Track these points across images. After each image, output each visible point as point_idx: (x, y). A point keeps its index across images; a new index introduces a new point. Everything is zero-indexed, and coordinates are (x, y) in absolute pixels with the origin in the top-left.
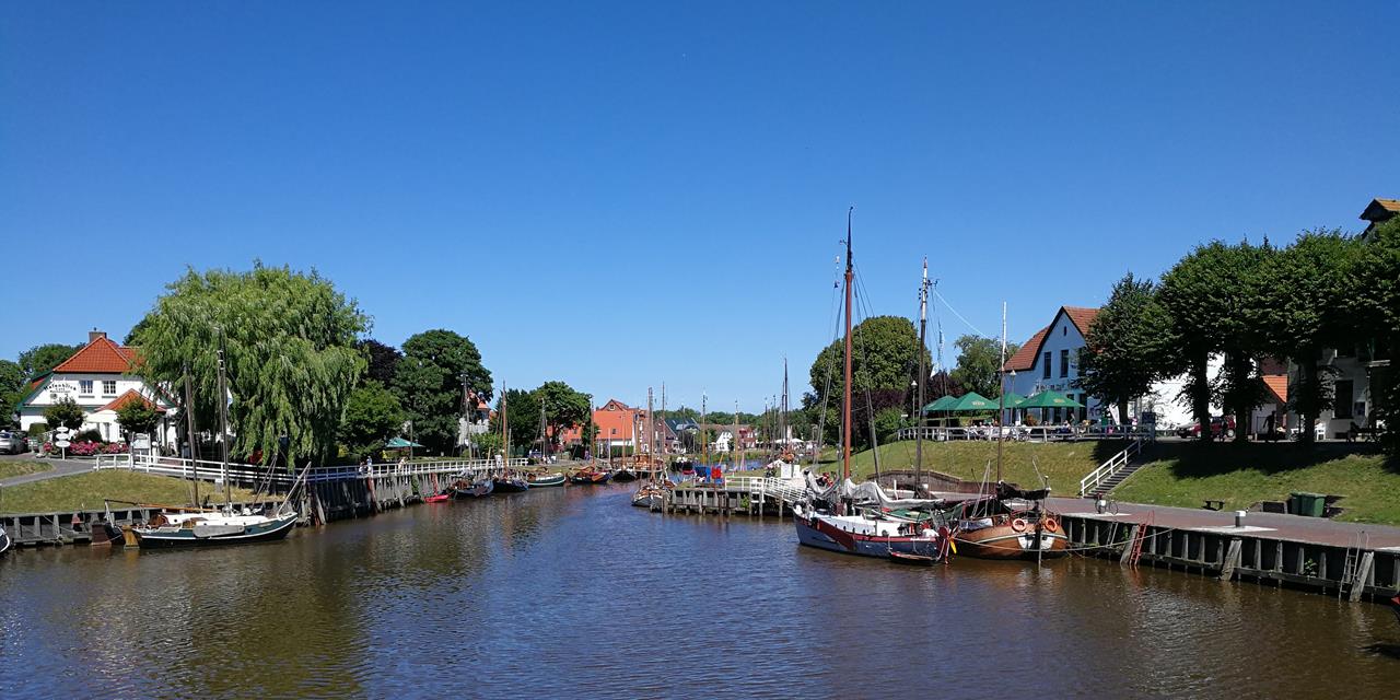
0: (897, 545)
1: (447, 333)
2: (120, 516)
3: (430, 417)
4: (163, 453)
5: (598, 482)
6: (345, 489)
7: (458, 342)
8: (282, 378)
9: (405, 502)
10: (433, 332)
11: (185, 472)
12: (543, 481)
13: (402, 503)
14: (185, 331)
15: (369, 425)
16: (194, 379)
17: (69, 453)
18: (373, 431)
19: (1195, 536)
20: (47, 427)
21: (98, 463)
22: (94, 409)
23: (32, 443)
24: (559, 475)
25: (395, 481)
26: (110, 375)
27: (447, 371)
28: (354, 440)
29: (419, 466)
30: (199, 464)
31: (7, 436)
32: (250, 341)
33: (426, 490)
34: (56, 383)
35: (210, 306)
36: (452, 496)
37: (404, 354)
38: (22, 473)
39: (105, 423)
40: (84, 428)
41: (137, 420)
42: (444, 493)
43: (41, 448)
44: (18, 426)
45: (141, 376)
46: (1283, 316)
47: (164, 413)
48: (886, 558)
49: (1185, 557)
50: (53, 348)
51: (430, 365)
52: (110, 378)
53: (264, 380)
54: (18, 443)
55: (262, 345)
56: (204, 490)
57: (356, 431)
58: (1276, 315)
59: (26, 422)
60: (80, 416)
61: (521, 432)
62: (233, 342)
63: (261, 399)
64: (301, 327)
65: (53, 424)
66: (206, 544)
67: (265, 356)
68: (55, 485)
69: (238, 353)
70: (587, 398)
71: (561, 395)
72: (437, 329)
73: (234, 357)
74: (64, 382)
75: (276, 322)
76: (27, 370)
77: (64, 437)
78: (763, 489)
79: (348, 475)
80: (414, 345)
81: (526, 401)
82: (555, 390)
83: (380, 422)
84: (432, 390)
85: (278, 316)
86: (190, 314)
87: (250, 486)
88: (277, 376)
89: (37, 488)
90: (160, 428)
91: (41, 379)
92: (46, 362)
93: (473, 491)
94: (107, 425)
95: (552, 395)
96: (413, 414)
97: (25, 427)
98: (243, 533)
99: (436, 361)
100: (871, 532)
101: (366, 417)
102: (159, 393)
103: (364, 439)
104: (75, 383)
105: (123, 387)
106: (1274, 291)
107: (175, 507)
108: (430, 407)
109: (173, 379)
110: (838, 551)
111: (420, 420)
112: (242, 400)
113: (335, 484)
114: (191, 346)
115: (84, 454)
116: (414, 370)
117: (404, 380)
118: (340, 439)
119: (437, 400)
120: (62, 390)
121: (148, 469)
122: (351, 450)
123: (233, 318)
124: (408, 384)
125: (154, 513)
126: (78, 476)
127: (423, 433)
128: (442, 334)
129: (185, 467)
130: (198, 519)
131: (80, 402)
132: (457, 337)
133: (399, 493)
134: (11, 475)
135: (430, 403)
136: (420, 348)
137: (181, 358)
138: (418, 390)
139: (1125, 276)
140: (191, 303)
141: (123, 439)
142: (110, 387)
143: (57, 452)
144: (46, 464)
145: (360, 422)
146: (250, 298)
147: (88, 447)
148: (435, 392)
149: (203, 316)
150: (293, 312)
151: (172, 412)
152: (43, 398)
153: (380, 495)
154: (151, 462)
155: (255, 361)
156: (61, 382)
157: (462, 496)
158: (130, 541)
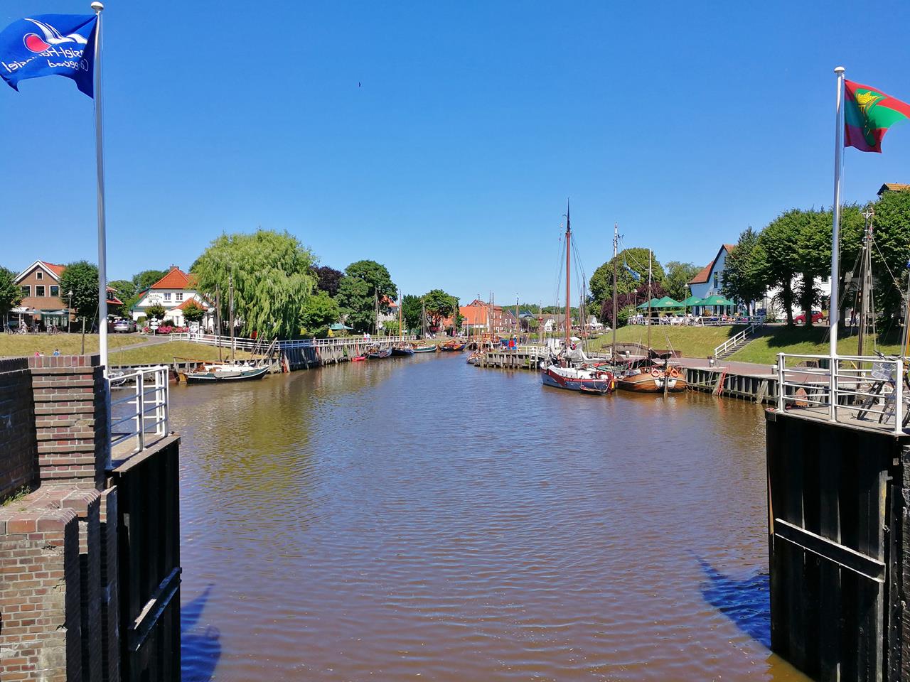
0: (586, 383)
1: (371, 262)
2: (182, 366)
3: (360, 312)
4: (206, 333)
5: (457, 350)
6: (303, 353)
7: (377, 268)
8: (268, 292)
9: (338, 361)
10: (363, 261)
11: (216, 343)
12: (422, 349)
13: (336, 361)
14: (218, 267)
15: (319, 316)
16: (222, 292)
17: (157, 332)
18: (322, 320)
19: (747, 379)
20: (146, 319)
21: (172, 338)
22: (170, 308)
23: (138, 327)
24: (433, 345)
25: (333, 348)
26: (179, 289)
27: (371, 285)
28: (311, 325)
29: (348, 340)
30: (222, 338)
31: (126, 323)
32: (252, 271)
33: (352, 354)
34: (152, 294)
35: (231, 253)
36: (367, 358)
37: (346, 275)
38: (133, 343)
39: (176, 316)
40: (165, 319)
41: (193, 315)
42: (362, 356)
43: (143, 330)
44: (131, 318)
45: (193, 289)
46: (819, 254)
47: (207, 310)
48: (578, 390)
49: (743, 391)
50: (152, 272)
51: (360, 281)
52: (180, 291)
53: (258, 293)
54: (132, 327)
55: (258, 274)
56: (225, 352)
57: (312, 320)
58: (814, 253)
59: (136, 316)
60: (163, 312)
61: (413, 320)
62: (242, 273)
63: (257, 303)
64: (279, 263)
65: (150, 317)
66: (220, 381)
67: (259, 280)
68: (149, 350)
69: (245, 278)
70: (457, 299)
71: (440, 298)
72: (365, 260)
73: (243, 280)
74: (156, 294)
75: (265, 261)
76: (137, 285)
77: (155, 323)
78: (537, 353)
79: (304, 345)
80: (352, 270)
81: (416, 302)
82: (437, 295)
83: (326, 315)
84: (361, 296)
85: (266, 258)
86: (221, 258)
87: (250, 350)
88: (265, 290)
89: (140, 351)
90: (205, 319)
91: (144, 292)
92: (147, 280)
93: (379, 355)
94: (178, 317)
95: (435, 297)
96: (350, 310)
97: (135, 318)
98: (240, 376)
99: (365, 279)
100: (574, 376)
101: (318, 312)
102: (205, 298)
103: (317, 325)
104: (162, 295)
105: (187, 296)
106: (814, 239)
107: (210, 362)
108: (360, 306)
109: (212, 292)
110: (557, 387)
111: (354, 313)
112: (246, 304)
113: (296, 350)
114: (221, 275)
115: (165, 333)
116: (351, 284)
117: (345, 290)
118: (303, 324)
119: (364, 302)
120: (155, 298)
121: (197, 341)
122: (309, 331)
123: (243, 259)
124: (347, 293)
125: (198, 364)
126: (161, 345)
127: (356, 321)
128: (368, 263)
129: (216, 340)
130: (217, 368)
131: (163, 305)
132: (377, 264)
133: (337, 355)
134: (127, 344)
135: (360, 303)
136: (355, 271)
137: (215, 281)
138: (353, 296)
139: (747, 228)
140: (221, 251)
141: (185, 325)
142: (180, 296)
143: (151, 332)
144: (145, 338)
145: (314, 315)
146: (252, 248)
147: (167, 329)
148: (363, 297)
149: (228, 259)
150: (274, 255)
151: (211, 310)
152: (145, 303)
153: (325, 357)
154: (199, 338)
155: (253, 282)
156: (154, 294)
157: (373, 358)
158: (182, 379)
